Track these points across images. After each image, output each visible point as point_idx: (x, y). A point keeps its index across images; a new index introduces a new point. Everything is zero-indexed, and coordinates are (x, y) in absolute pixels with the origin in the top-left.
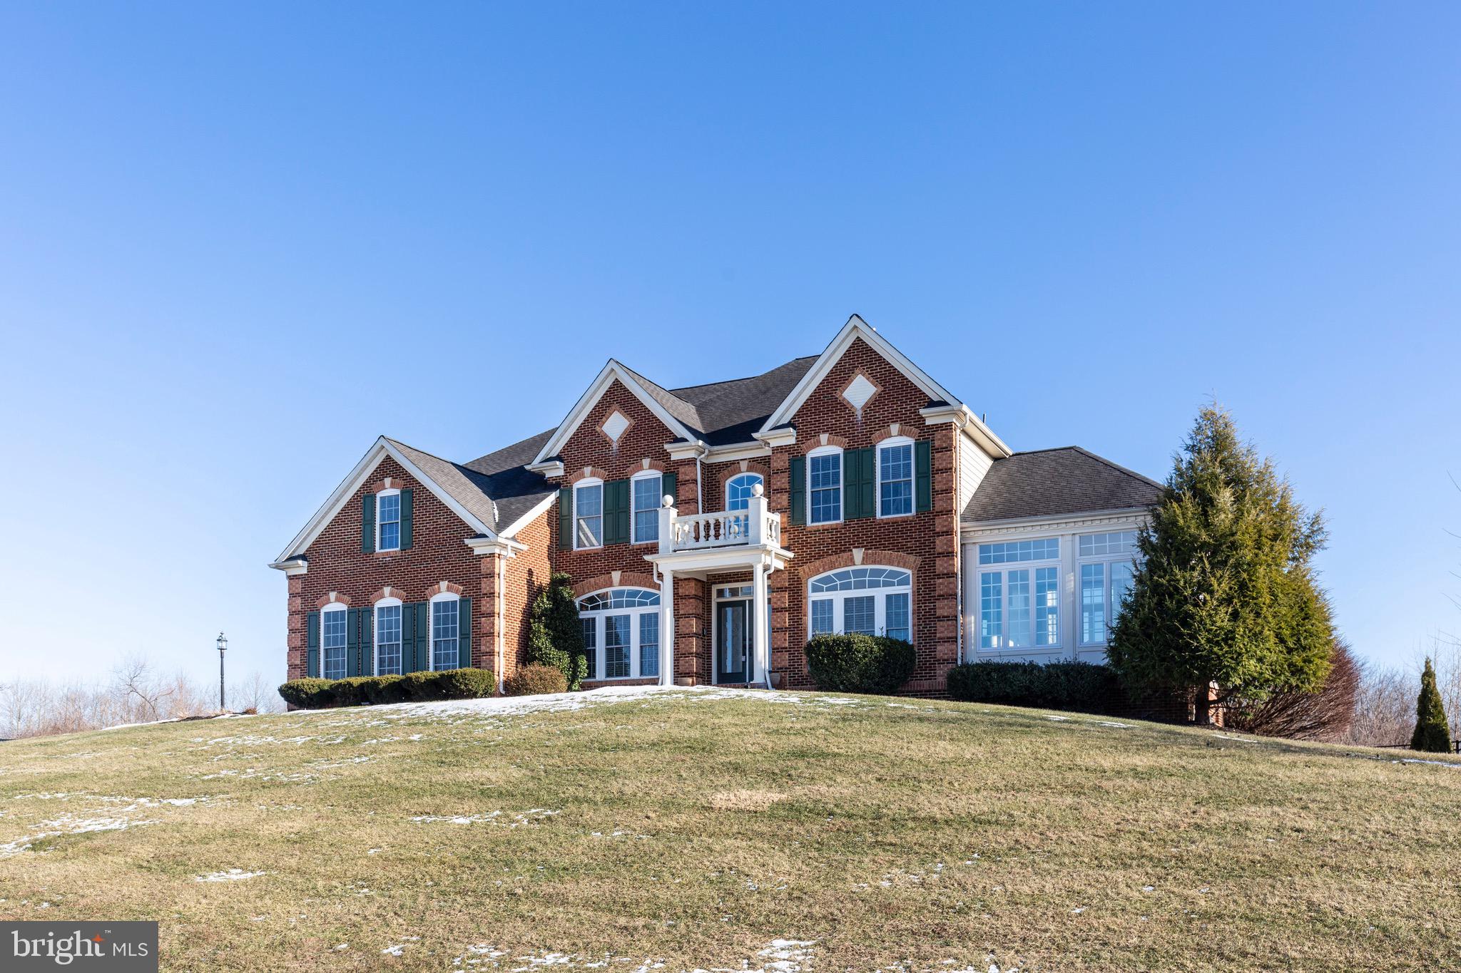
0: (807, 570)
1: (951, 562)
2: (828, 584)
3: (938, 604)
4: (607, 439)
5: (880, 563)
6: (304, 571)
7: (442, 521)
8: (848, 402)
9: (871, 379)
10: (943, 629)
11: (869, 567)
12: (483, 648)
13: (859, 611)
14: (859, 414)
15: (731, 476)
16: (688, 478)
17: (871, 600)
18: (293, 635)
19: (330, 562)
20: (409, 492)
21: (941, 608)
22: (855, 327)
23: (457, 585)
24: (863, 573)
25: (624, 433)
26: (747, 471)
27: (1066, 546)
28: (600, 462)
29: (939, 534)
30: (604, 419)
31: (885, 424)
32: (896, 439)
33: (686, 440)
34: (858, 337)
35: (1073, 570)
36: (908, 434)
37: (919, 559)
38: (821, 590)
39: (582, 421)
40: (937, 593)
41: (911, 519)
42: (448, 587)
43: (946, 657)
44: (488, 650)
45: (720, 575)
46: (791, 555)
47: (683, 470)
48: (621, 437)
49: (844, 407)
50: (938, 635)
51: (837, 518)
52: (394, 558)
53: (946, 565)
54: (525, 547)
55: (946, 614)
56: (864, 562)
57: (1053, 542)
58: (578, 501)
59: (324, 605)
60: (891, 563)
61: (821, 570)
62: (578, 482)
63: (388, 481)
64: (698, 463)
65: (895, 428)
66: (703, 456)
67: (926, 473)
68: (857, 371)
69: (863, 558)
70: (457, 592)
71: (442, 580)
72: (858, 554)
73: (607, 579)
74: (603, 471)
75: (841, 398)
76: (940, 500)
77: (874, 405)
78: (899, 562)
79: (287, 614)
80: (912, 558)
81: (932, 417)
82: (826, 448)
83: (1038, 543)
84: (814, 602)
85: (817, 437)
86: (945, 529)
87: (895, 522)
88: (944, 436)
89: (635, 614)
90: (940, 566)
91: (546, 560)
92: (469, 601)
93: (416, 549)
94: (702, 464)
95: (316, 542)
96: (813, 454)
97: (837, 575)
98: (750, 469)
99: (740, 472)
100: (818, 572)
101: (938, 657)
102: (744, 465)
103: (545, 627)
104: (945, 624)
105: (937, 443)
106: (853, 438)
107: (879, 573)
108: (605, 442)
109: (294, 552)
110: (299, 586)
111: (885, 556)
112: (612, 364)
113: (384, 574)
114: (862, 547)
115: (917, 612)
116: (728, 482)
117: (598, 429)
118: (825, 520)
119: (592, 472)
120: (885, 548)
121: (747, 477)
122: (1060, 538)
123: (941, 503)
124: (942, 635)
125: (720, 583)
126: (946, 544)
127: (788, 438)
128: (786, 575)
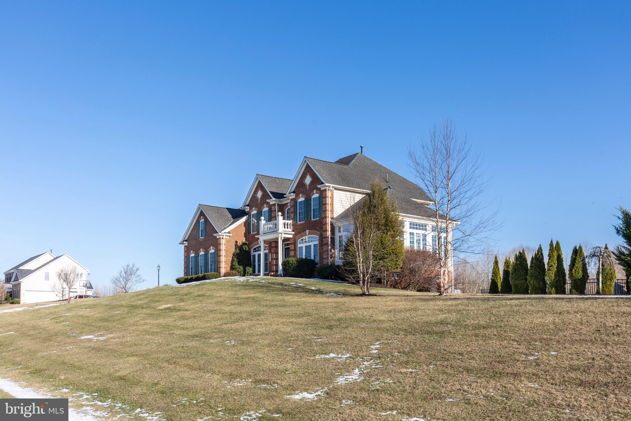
0: (297, 237)
2: (302, 241)
3: (324, 247)
4: (258, 199)
5: (312, 234)
6: (187, 244)
7: (211, 229)
8: (306, 184)
9: (310, 176)
11: (310, 236)
13: (308, 250)
14: (308, 187)
15: (287, 208)
16: (274, 210)
17: (311, 246)
19: (191, 242)
20: (205, 220)
22: (305, 160)
23: (214, 247)
24: (309, 238)
25: (261, 196)
28: (256, 206)
29: (324, 225)
30: (257, 192)
31: (313, 190)
32: (315, 195)
33: (272, 198)
34: (308, 164)
36: (318, 193)
37: (320, 233)
38: (300, 243)
39: (252, 194)
40: (324, 243)
41: (318, 220)
42: (212, 248)
44: (219, 267)
46: (293, 233)
47: (273, 207)
48: (260, 198)
50: (324, 257)
51: (304, 220)
52: (203, 240)
54: (231, 235)
55: (325, 250)
56: (309, 234)
58: (252, 218)
59: (190, 254)
60: (314, 234)
62: (252, 212)
63: (202, 217)
64: (276, 205)
65: (315, 191)
66: (277, 202)
67: (321, 205)
68: (307, 174)
70: (214, 249)
71: (211, 246)
72: (307, 232)
74: (257, 208)
75: (304, 182)
76: (324, 214)
77: (311, 184)
78: (316, 234)
79: (184, 257)
80: (318, 233)
81: (322, 187)
82: (301, 198)
84: (299, 247)
85: (299, 195)
86: (325, 223)
87: (315, 221)
88: (325, 193)
90: (324, 234)
91: (244, 237)
92: (216, 252)
93: (207, 237)
94: (277, 204)
95: (189, 236)
96: (299, 201)
97: (304, 239)
100: (300, 238)
102: (289, 204)
103: (237, 258)
105: (323, 196)
106: (307, 195)
107: (312, 237)
109: (184, 239)
110: (186, 249)
111: (313, 232)
113: (201, 245)
114: (308, 230)
116: (286, 210)
117: (256, 196)
118: (301, 221)
119: (255, 209)
120: (313, 230)
126: (325, 228)
127: (293, 196)
128: (293, 239)
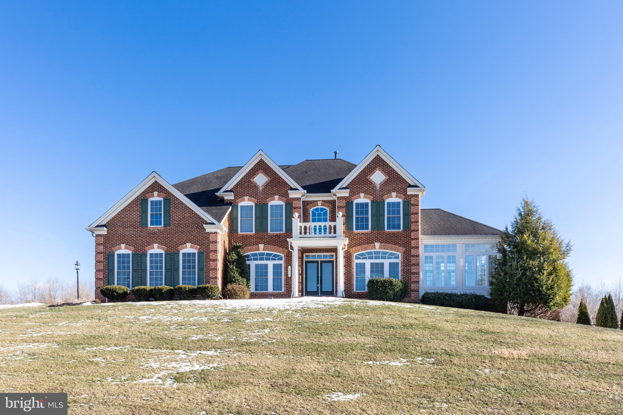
0: (354, 250)
1: (418, 251)
2: (363, 256)
3: (412, 267)
4: (257, 185)
5: (387, 249)
6: (105, 233)
7: (187, 215)
8: (373, 182)
9: (384, 173)
10: (414, 278)
11: (381, 250)
12: (211, 275)
13: (377, 268)
14: (378, 187)
15: (313, 207)
16: (297, 206)
17: (382, 264)
18: (99, 264)
19: (121, 229)
20: (168, 199)
21: (413, 269)
22: (378, 150)
23: (196, 246)
24: (378, 253)
25: (265, 183)
26: (321, 206)
27: (460, 248)
28: (253, 195)
29: (413, 239)
30: (255, 176)
31: (389, 192)
32: (394, 198)
33: (298, 190)
34: (378, 155)
35: (463, 258)
36: (400, 197)
37: (404, 249)
38: (360, 258)
39: (243, 176)
40: (412, 263)
41: (401, 232)
42: (191, 246)
43: (415, 289)
44: (214, 276)
45: (308, 249)
47: (295, 202)
48: (263, 185)
49: (371, 183)
50: (412, 280)
51: (367, 229)
52: (159, 231)
53: (415, 252)
55: (415, 272)
56: (380, 248)
57: (454, 246)
58: (241, 211)
59: (117, 250)
60: (392, 249)
61: (360, 250)
62: (241, 203)
63: (156, 193)
64: (301, 200)
65: (394, 194)
66: (304, 197)
67: (407, 214)
68: (377, 169)
69: (380, 247)
70: (196, 248)
71: (188, 242)
72: (377, 245)
73: (257, 247)
74: (254, 199)
75: (370, 180)
76: (413, 225)
77: (385, 184)
78: (395, 250)
79: (94, 253)
80: (401, 248)
81: (410, 191)
82: (362, 199)
83: (448, 246)
84: (356, 264)
85: (359, 195)
86: (415, 237)
87: (393, 233)
88: (416, 199)
89: (270, 264)
90: (413, 252)
91: (227, 237)
92: (203, 253)
93: (172, 227)
94: (303, 200)
95: (113, 219)
96: (356, 201)
97: (368, 253)
98: (322, 205)
99: (318, 205)
100: (359, 251)
101: (412, 289)
102: (320, 203)
104: (415, 276)
105: (412, 202)
106: (375, 197)
107: (386, 253)
108: (256, 186)
109: (100, 223)
110: (102, 240)
111: (389, 246)
112: (260, 152)
113: (154, 238)
114: (379, 242)
115: (403, 270)
116: (312, 209)
117: (252, 180)
118: (361, 229)
119: (249, 199)
120: (389, 243)
121: (320, 208)
122: (457, 245)
123: (414, 227)
124: (414, 280)
125: (308, 252)
126: (416, 244)
127: (346, 193)
